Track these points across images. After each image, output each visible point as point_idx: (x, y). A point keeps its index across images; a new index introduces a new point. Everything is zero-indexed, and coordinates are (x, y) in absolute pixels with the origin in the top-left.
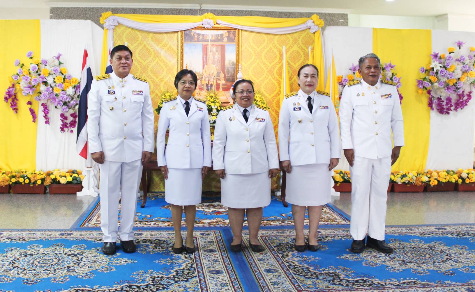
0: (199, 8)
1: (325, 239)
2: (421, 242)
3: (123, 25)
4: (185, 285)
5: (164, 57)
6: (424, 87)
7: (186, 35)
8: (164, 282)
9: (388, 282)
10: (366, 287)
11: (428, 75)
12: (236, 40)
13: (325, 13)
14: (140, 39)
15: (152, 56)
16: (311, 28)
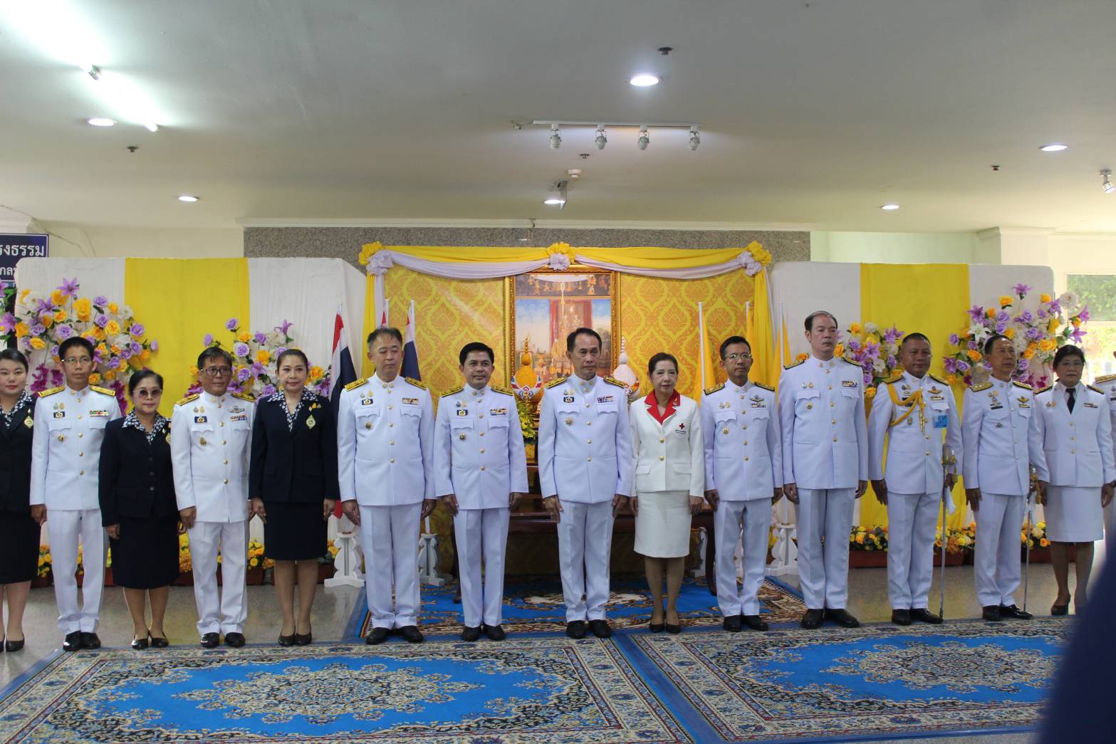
0: (531, 226)
1: (795, 645)
2: (960, 646)
3: (401, 267)
4: (579, 717)
5: (480, 325)
6: (957, 371)
7: (520, 283)
8: (544, 713)
9: (909, 703)
10: (874, 711)
11: (965, 348)
12: (611, 292)
13: (767, 232)
14: (434, 292)
15: (457, 323)
16: (748, 267)
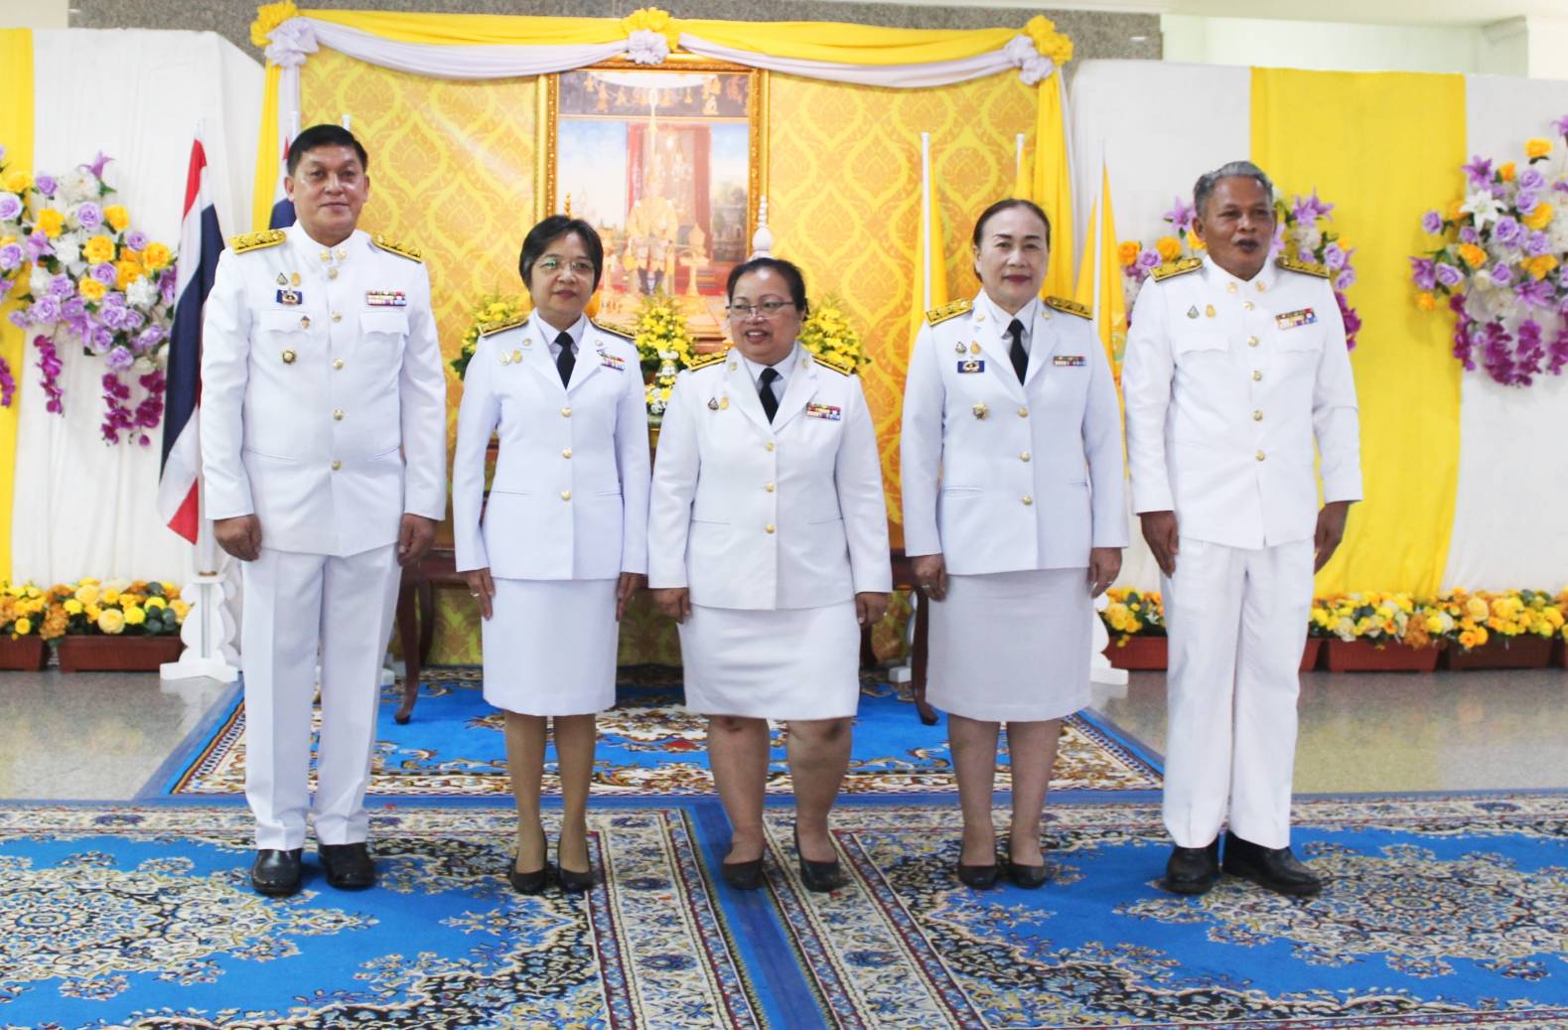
1: (1071, 845)
2: (1423, 857)
3: (335, 52)
4: (553, 1011)
5: (487, 170)
6: (1438, 285)
7: (568, 89)
8: (477, 997)
9: (1300, 1002)
10: (1218, 1021)
11: (1454, 240)
12: (750, 109)
13: (1076, 12)
14: (397, 104)
15: (442, 166)
16: (1025, 66)
